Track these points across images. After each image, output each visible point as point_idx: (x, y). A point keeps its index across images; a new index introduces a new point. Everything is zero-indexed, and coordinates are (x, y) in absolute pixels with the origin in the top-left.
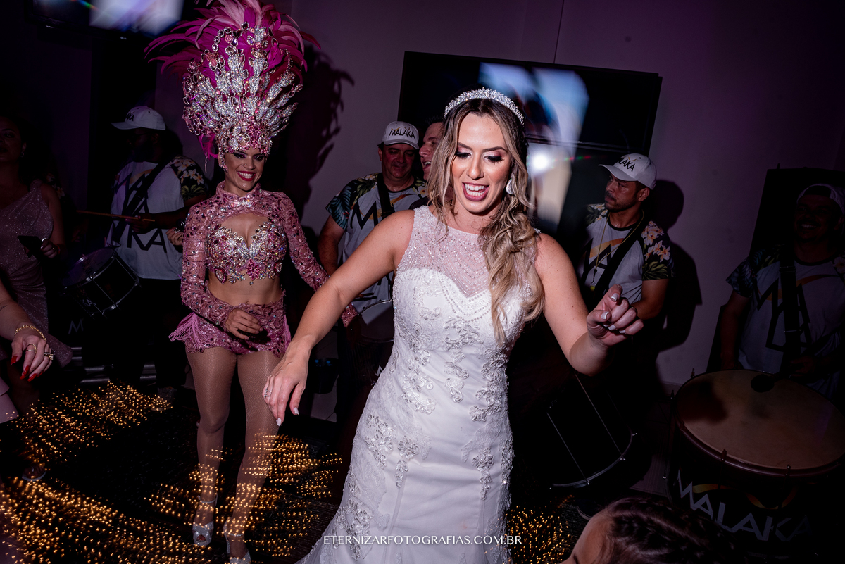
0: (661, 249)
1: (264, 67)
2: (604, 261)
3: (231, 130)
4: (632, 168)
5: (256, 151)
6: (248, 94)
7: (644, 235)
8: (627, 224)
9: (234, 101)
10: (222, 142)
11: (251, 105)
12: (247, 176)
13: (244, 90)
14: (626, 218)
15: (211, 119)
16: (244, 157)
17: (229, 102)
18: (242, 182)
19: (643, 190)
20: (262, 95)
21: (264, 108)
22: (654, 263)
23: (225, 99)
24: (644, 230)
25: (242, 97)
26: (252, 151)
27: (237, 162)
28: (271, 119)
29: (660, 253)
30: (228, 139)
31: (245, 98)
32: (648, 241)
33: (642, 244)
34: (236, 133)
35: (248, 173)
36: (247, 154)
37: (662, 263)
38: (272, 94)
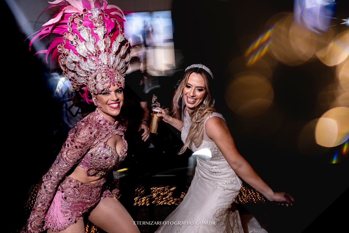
1: (104, 32)
3: (95, 78)
5: (116, 87)
6: (100, 52)
9: (92, 59)
10: (92, 89)
11: (103, 58)
12: (115, 105)
13: (96, 50)
15: (81, 77)
16: (109, 93)
17: (89, 61)
18: (113, 111)
20: (108, 50)
21: (112, 59)
23: (85, 59)
25: (96, 55)
26: (113, 88)
27: (105, 98)
28: (118, 65)
30: (95, 85)
31: (98, 56)
34: (99, 79)
35: (115, 103)
36: (111, 91)
38: (115, 48)
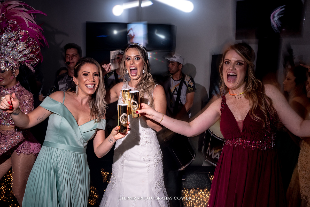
0: (191, 83)
2: (176, 93)
4: (175, 58)
7: (185, 80)
8: (179, 78)
14: (178, 76)
19: (180, 65)
22: (189, 87)
24: (185, 79)
29: (190, 84)
32: (187, 82)
33: (185, 83)
37: (192, 87)
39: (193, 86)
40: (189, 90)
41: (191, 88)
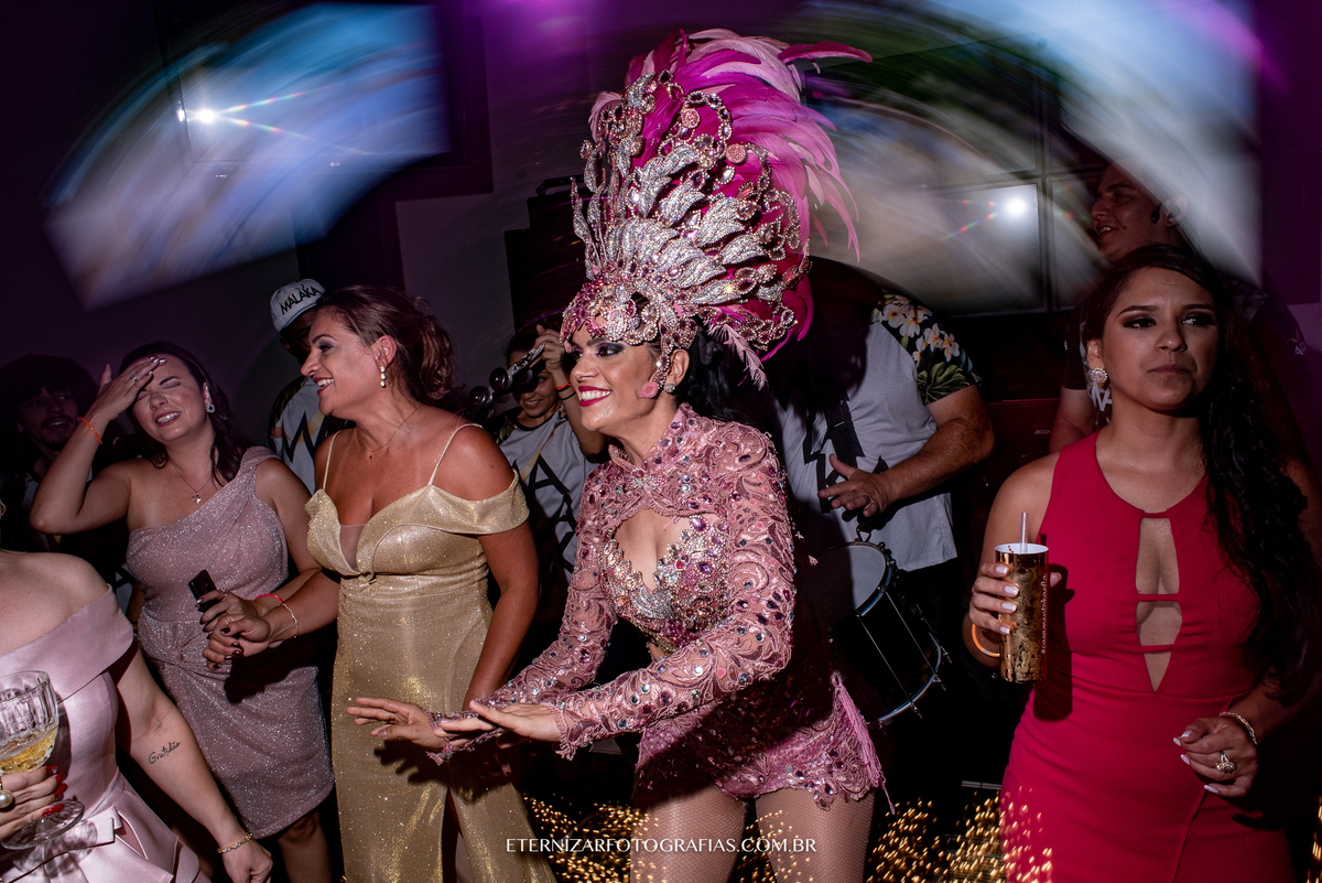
39: (957, 354)
40: (940, 379)
41: (946, 365)
